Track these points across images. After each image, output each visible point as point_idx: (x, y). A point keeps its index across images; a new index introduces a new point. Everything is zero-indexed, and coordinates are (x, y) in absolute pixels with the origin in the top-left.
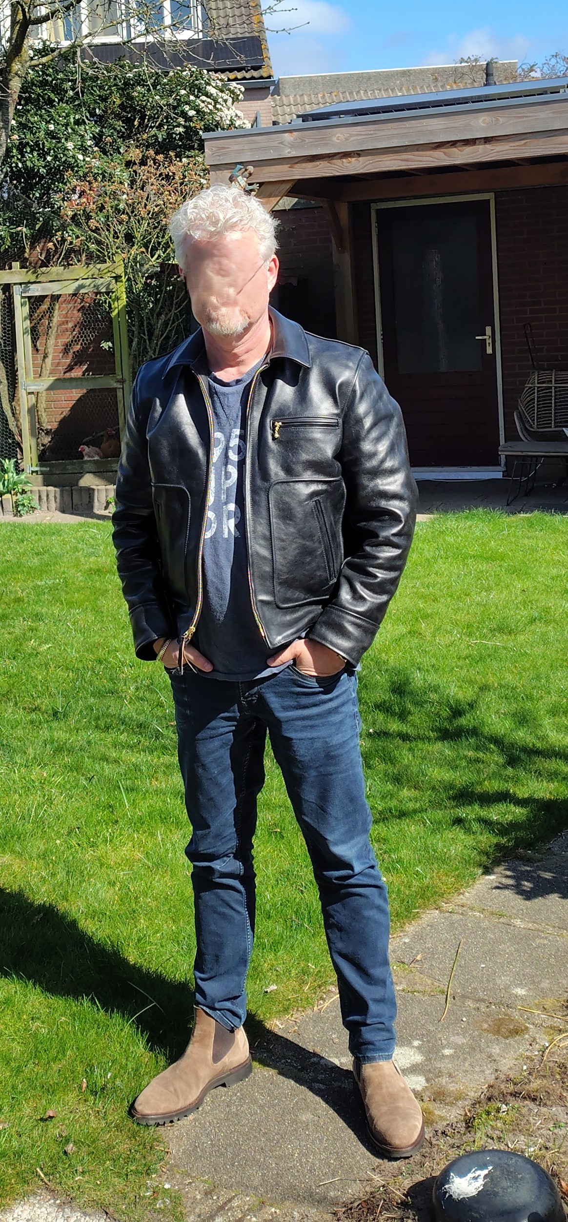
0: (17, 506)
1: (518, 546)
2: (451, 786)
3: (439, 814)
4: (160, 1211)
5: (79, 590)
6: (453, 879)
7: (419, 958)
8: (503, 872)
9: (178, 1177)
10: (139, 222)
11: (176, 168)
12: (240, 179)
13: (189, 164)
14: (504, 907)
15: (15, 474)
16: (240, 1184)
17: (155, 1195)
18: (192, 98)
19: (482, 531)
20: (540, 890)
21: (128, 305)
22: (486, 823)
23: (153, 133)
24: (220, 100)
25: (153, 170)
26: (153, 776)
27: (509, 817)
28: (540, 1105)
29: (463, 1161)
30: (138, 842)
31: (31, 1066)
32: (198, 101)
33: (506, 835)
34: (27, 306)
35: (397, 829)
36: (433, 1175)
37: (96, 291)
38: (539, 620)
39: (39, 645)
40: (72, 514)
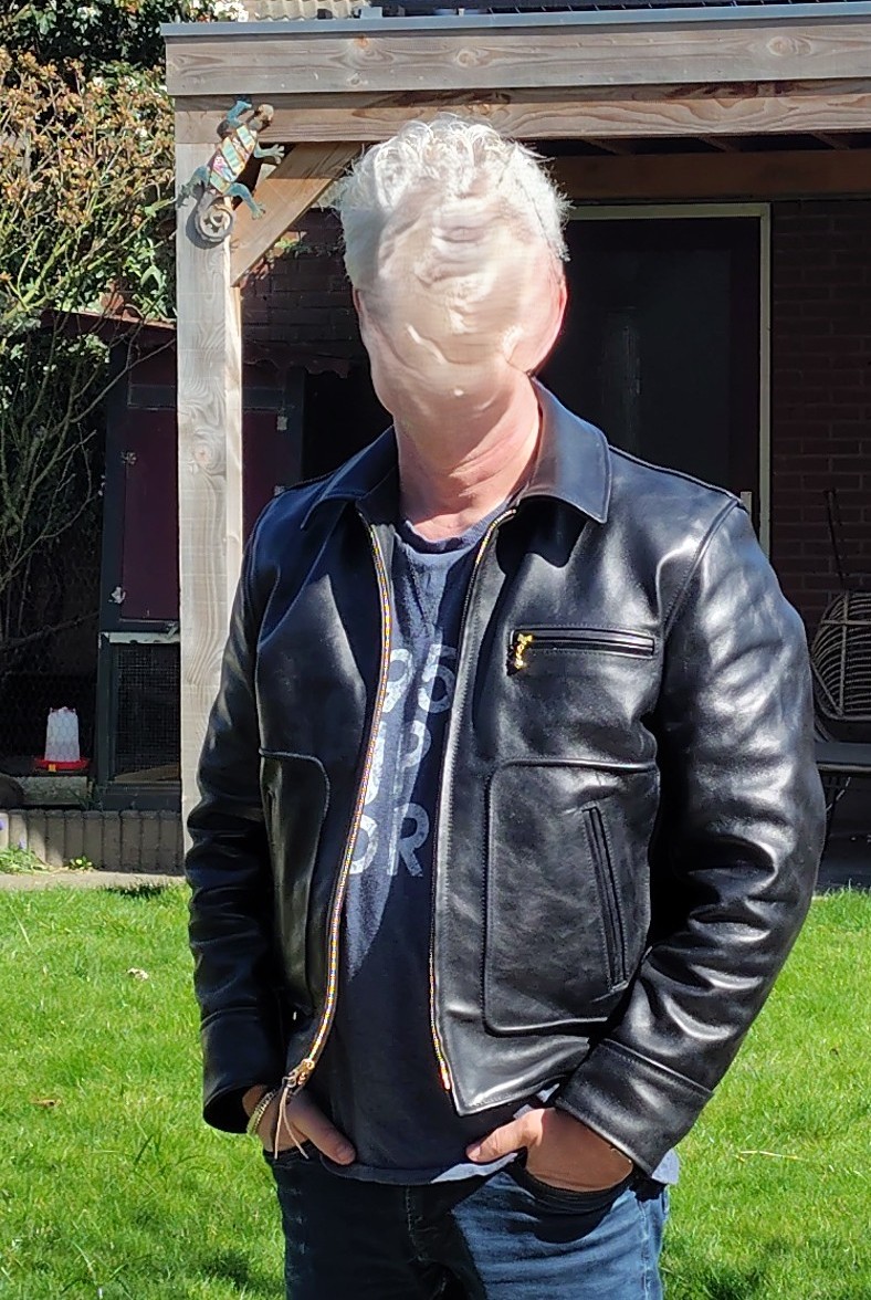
11: (85, 97)
12: (242, 131)
13: (110, 91)
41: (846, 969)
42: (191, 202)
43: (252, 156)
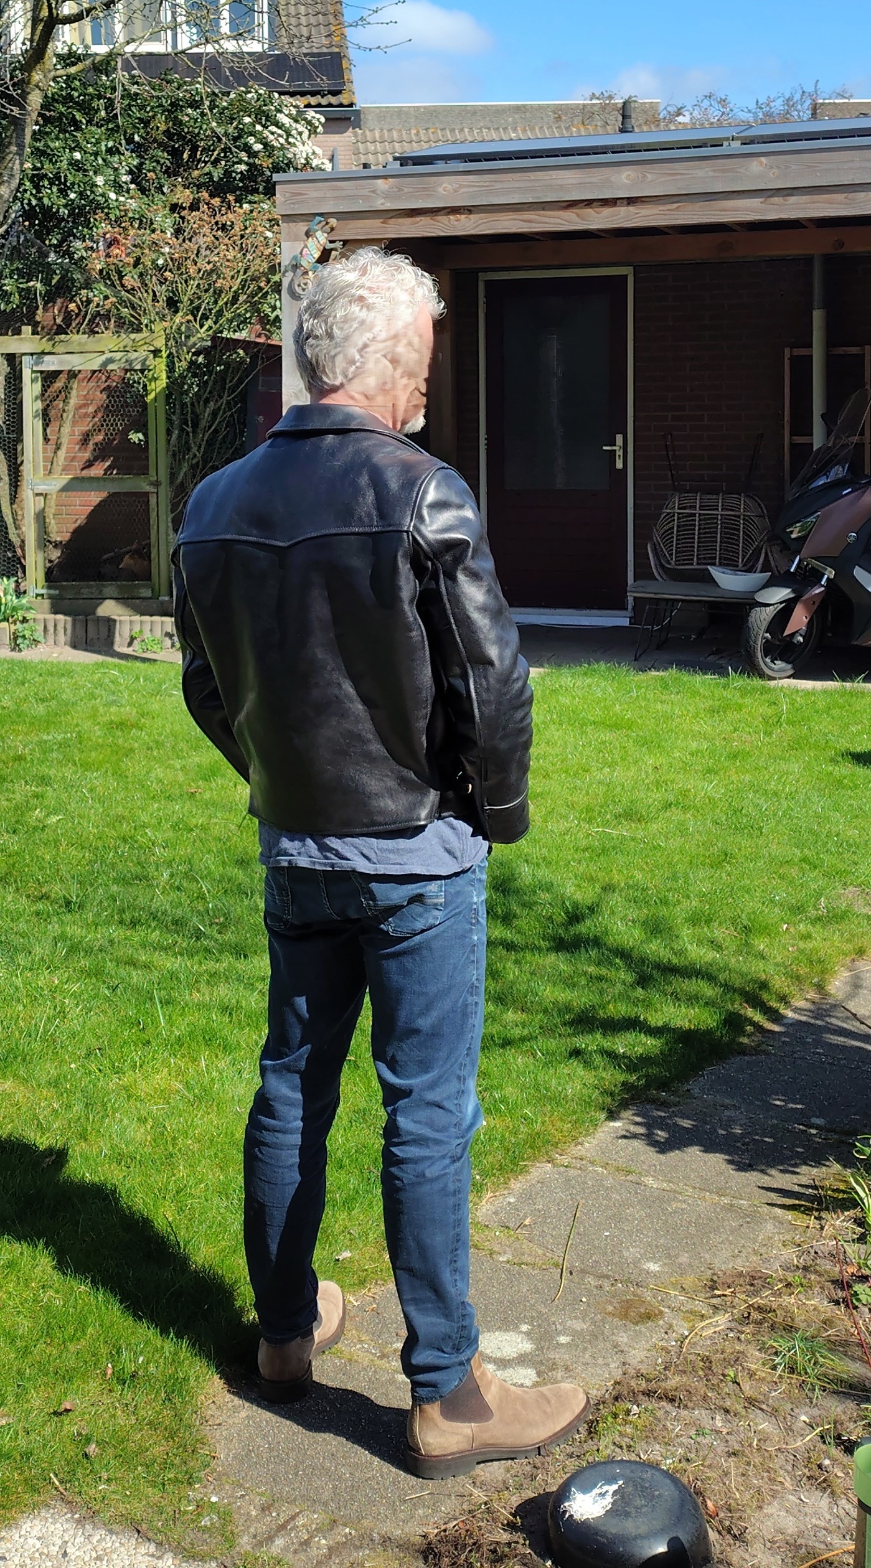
0: (15, 639)
1: (649, 712)
2: (568, 1008)
3: (552, 1044)
4: (205, 1530)
5: (97, 747)
6: (569, 1125)
7: (527, 1222)
8: (632, 1118)
9: (227, 1488)
10: (186, 281)
11: (236, 216)
12: (319, 234)
13: (252, 211)
14: (632, 1161)
15: (14, 597)
16: (305, 1498)
17: (200, 1510)
18: (258, 128)
19: (604, 690)
20: (676, 1141)
21: (168, 387)
22: (611, 1056)
23: (206, 170)
24: (294, 132)
25: (205, 217)
26: (194, 985)
27: (639, 1050)
28: (679, 1407)
29: (587, 1474)
30: (175, 1069)
31: (41, 1346)
32: (266, 133)
33: (635, 1071)
34: (39, 383)
35: (499, 1061)
36: (547, 1490)
37: (128, 367)
38: (675, 806)
39: (47, 815)
40: (86, 650)
41: (668, 718)
42: (290, 275)
43: (324, 248)
